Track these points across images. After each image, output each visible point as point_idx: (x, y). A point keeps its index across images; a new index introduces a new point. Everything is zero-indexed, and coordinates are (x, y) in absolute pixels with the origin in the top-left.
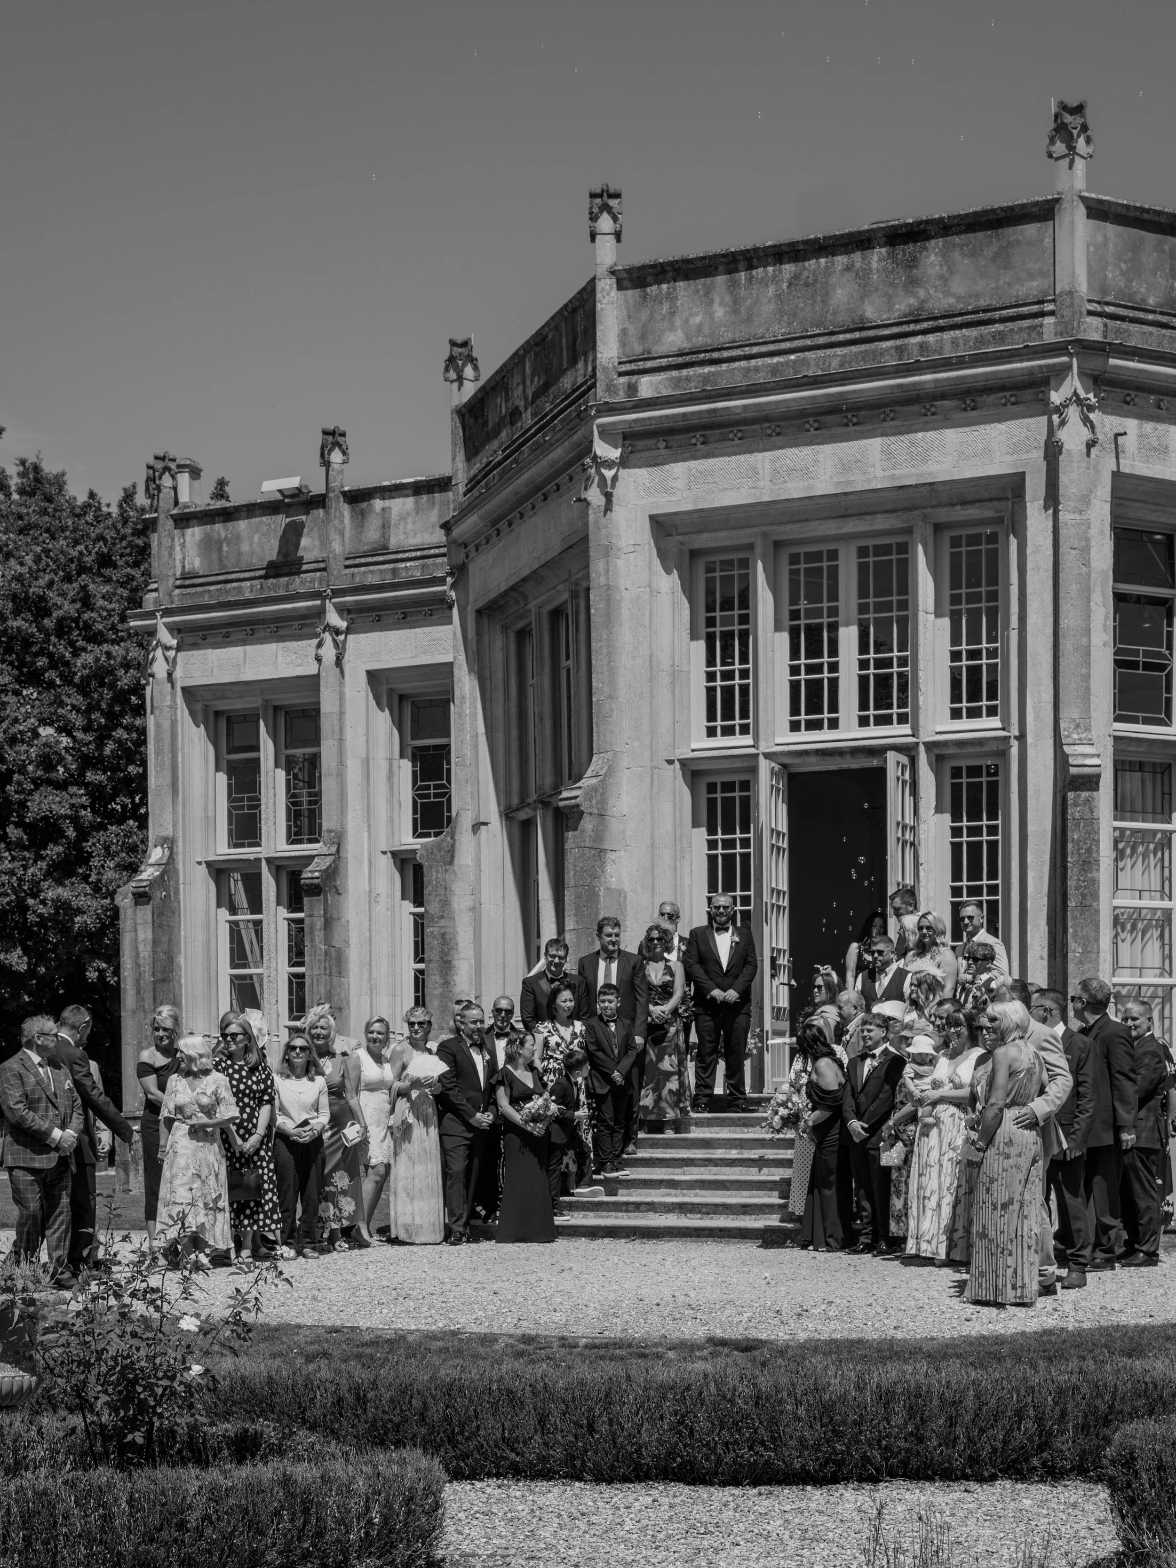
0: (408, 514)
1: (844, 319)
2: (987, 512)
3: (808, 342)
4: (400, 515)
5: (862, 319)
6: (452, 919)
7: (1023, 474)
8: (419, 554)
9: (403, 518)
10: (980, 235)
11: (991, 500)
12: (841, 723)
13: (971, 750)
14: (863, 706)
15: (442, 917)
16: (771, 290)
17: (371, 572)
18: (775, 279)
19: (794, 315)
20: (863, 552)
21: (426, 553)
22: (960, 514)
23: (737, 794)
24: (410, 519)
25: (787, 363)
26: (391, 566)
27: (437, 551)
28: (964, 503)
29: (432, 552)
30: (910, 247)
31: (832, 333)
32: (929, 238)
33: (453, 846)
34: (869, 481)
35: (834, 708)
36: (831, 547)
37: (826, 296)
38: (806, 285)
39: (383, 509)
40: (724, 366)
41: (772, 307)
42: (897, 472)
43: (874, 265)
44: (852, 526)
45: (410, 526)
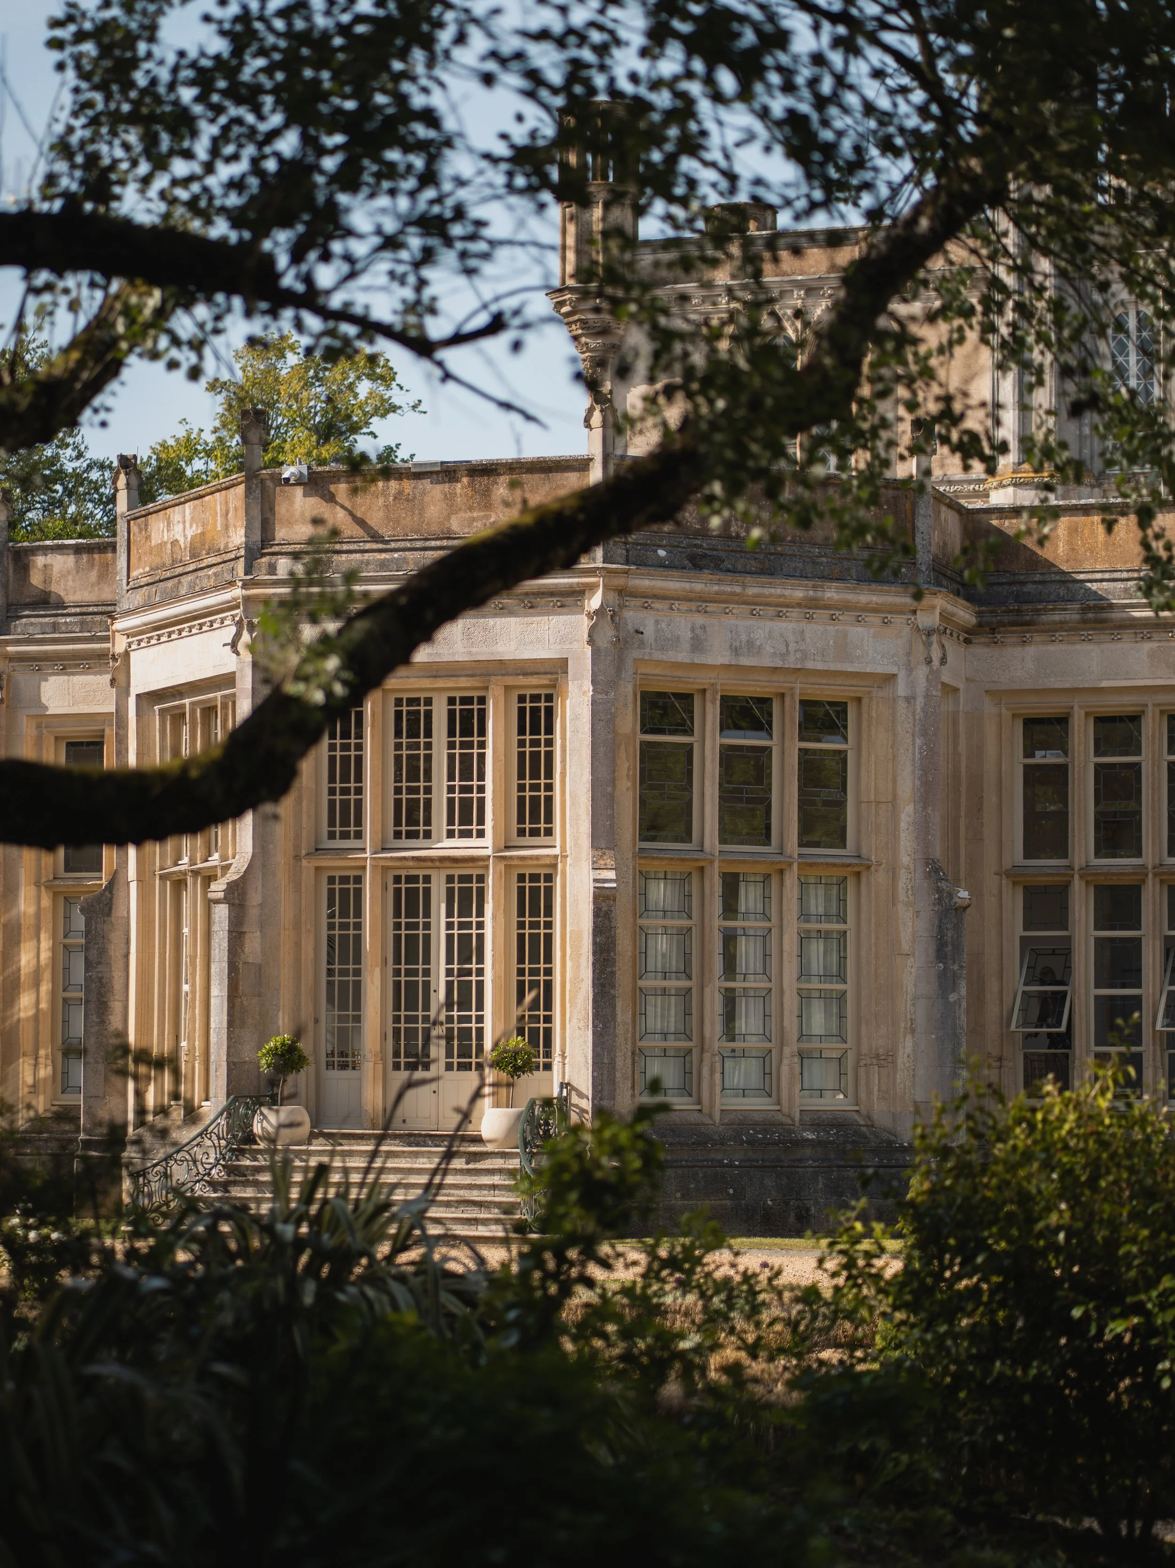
0: (69, 572)
1: (435, 528)
2: (544, 680)
3: (408, 545)
4: (60, 572)
5: (449, 531)
6: (109, 965)
7: (566, 660)
8: (78, 610)
9: (63, 575)
10: (536, 476)
11: (546, 673)
12: (434, 834)
13: (530, 862)
14: (451, 822)
15: (99, 963)
16: (381, 501)
17: (32, 624)
18: (384, 493)
19: (398, 522)
20: (451, 701)
21: (84, 610)
22: (522, 681)
23: (351, 886)
24: (70, 578)
25: (392, 559)
26: (52, 620)
27: (95, 609)
28: (525, 674)
29: (91, 609)
30: (485, 480)
31: (427, 539)
32: (499, 475)
33: (111, 899)
34: (454, 654)
35: (428, 822)
36: (428, 695)
37: (422, 510)
38: (407, 500)
39: (45, 566)
40: (344, 556)
41: (381, 514)
42: (474, 650)
43: (458, 491)
44: (440, 683)
45: (70, 583)
